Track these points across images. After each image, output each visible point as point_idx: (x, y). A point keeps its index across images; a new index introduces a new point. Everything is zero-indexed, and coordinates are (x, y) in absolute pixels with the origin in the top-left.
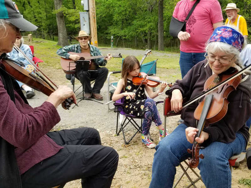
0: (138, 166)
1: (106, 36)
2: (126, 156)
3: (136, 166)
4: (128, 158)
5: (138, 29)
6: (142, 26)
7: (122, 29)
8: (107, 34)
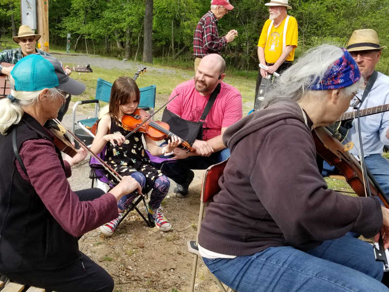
0: (133, 279)
1: (59, 34)
2: (111, 256)
3: (130, 278)
4: (114, 261)
5: (110, 25)
6: (117, 21)
7: (84, 23)
8: (60, 29)
